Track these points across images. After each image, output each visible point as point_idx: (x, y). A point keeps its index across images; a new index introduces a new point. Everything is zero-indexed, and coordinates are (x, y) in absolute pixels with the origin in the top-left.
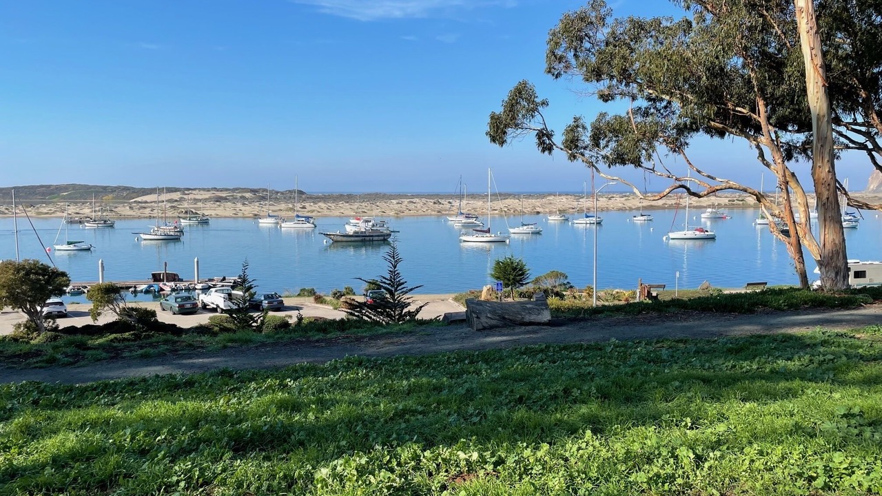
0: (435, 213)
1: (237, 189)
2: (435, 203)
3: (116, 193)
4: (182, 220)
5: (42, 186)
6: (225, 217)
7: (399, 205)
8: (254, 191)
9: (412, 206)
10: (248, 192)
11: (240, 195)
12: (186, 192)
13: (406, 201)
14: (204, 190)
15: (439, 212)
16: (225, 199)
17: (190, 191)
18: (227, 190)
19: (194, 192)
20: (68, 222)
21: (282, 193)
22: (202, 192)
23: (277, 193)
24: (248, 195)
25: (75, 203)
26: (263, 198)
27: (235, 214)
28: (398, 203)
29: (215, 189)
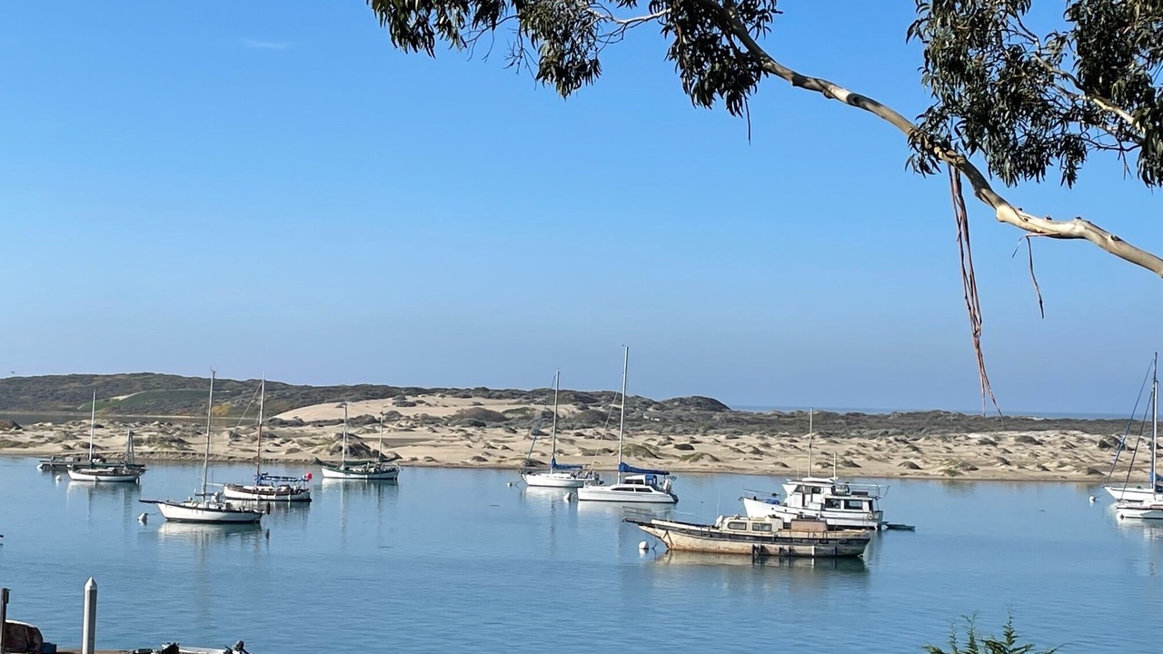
0: (1082, 474)
1: (541, 393)
2: (1103, 445)
3: (239, 399)
4: (326, 472)
5: (74, 378)
6: (450, 466)
7: (984, 448)
8: (583, 399)
9: (1023, 453)
10: (570, 401)
11: (541, 408)
12: (410, 399)
13: (1010, 437)
14: (455, 393)
15: (1092, 471)
16: (498, 419)
17: (420, 397)
18: (513, 394)
19: (428, 399)
20: (45, 468)
21: (661, 406)
22: (449, 399)
23: (648, 404)
24: (565, 410)
25: (121, 420)
26: (601, 419)
27: (479, 459)
28: (983, 442)
29: (486, 393)
